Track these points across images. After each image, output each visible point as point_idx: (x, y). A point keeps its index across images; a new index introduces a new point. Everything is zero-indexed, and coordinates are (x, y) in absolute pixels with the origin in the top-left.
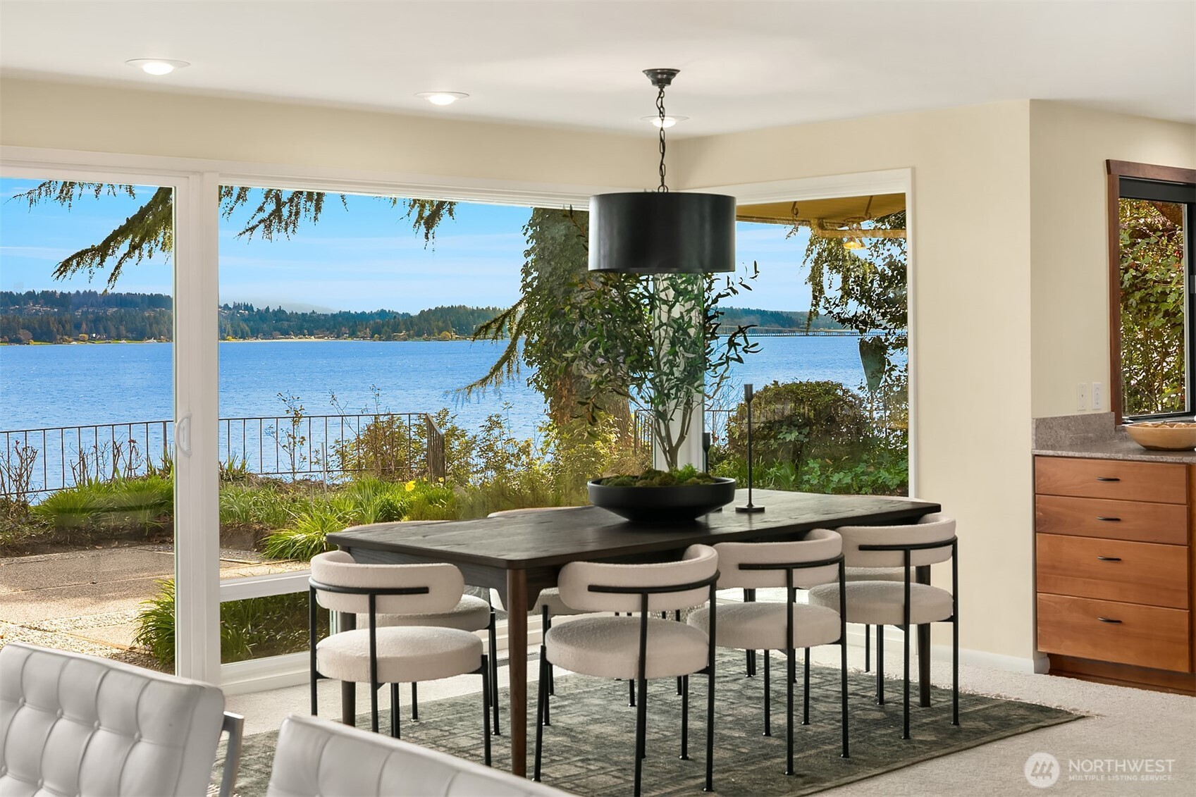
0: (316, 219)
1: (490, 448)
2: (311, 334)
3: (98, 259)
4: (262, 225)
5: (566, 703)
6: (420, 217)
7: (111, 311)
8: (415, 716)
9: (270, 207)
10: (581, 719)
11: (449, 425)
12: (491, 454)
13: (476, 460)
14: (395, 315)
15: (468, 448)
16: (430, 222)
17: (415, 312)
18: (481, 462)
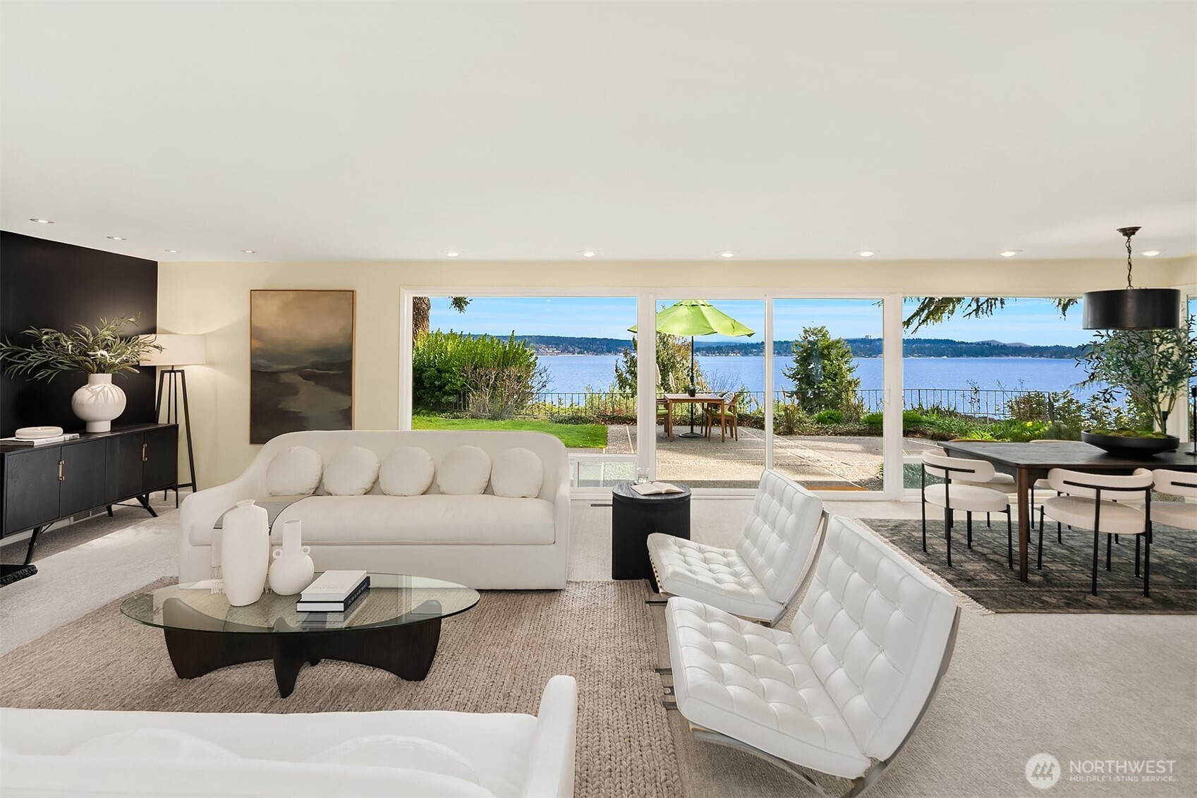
0: (1002, 308)
1: (1094, 409)
2: (1019, 356)
3: (906, 326)
4: (974, 312)
5: (1076, 535)
6: (1060, 303)
7: (927, 345)
8: (989, 525)
9: (974, 306)
10: (1081, 544)
11: (1069, 398)
12: (1093, 412)
13: (1084, 414)
14: (1064, 348)
15: (1079, 408)
16: (1065, 308)
17: (1075, 346)
18: (1088, 416)
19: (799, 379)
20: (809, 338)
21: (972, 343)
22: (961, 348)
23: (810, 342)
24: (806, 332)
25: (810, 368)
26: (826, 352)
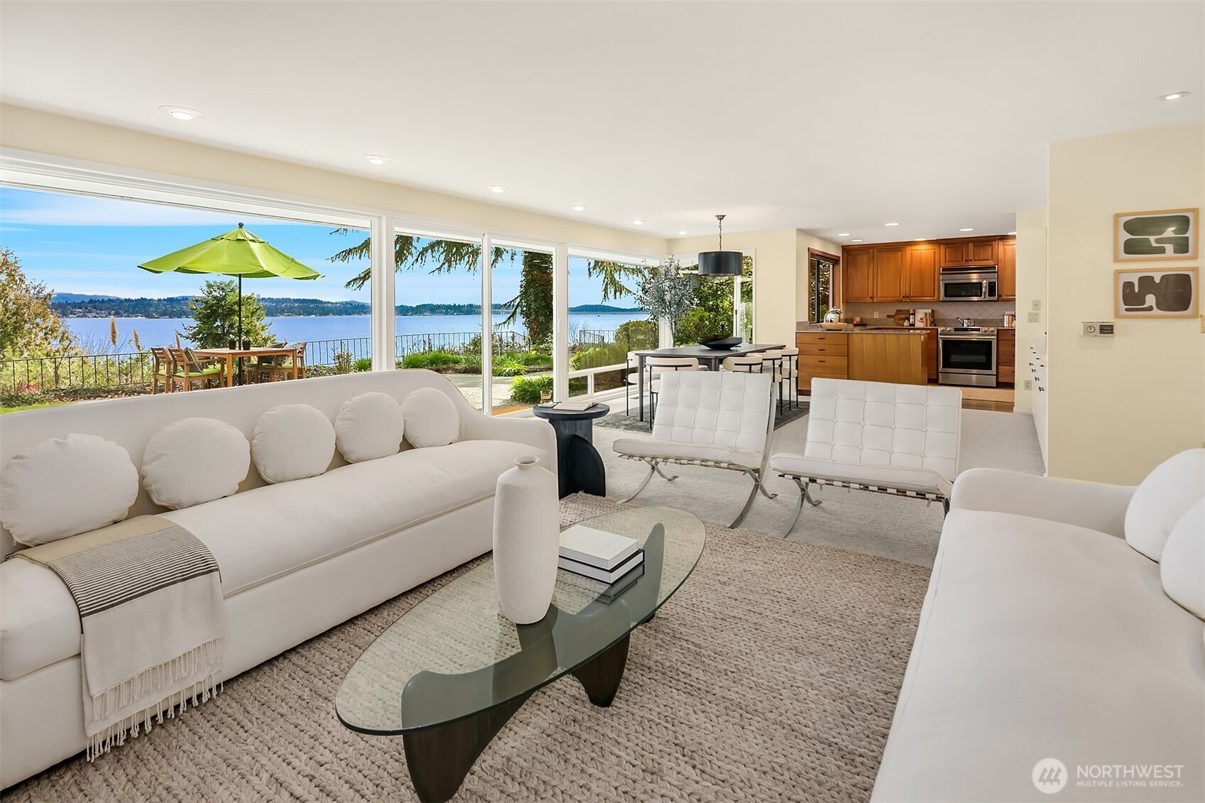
19: (200, 340)
20: (214, 293)
21: (336, 303)
22: (328, 307)
23: (215, 298)
24: (209, 286)
25: (215, 325)
26: (236, 308)
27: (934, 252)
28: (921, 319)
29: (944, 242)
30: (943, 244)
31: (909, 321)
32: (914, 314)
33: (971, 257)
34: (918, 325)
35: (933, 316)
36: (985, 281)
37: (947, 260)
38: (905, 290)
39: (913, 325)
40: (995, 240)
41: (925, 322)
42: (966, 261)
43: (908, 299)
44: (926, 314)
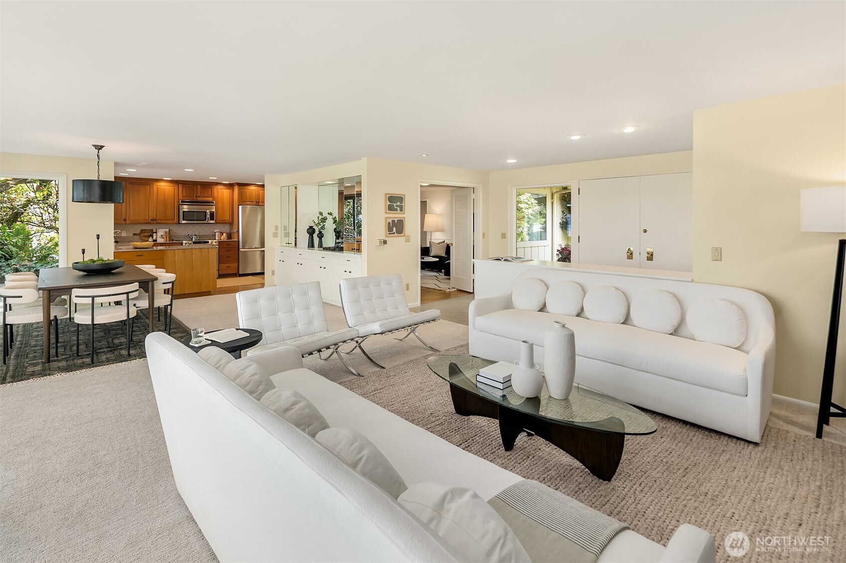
27: (174, 189)
28: (162, 236)
29: (182, 182)
30: (181, 184)
31: (153, 237)
32: (156, 233)
33: (199, 195)
34: (160, 240)
35: (169, 234)
36: (208, 211)
37: (184, 195)
38: (152, 215)
39: (156, 241)
40: (213, 185)
41: (165, 238)
42: (196, 197)
43: (154, 221)
44: (166, 232)
